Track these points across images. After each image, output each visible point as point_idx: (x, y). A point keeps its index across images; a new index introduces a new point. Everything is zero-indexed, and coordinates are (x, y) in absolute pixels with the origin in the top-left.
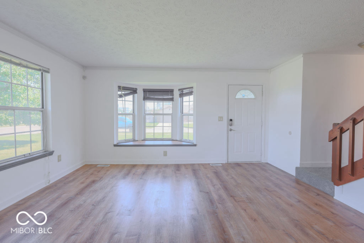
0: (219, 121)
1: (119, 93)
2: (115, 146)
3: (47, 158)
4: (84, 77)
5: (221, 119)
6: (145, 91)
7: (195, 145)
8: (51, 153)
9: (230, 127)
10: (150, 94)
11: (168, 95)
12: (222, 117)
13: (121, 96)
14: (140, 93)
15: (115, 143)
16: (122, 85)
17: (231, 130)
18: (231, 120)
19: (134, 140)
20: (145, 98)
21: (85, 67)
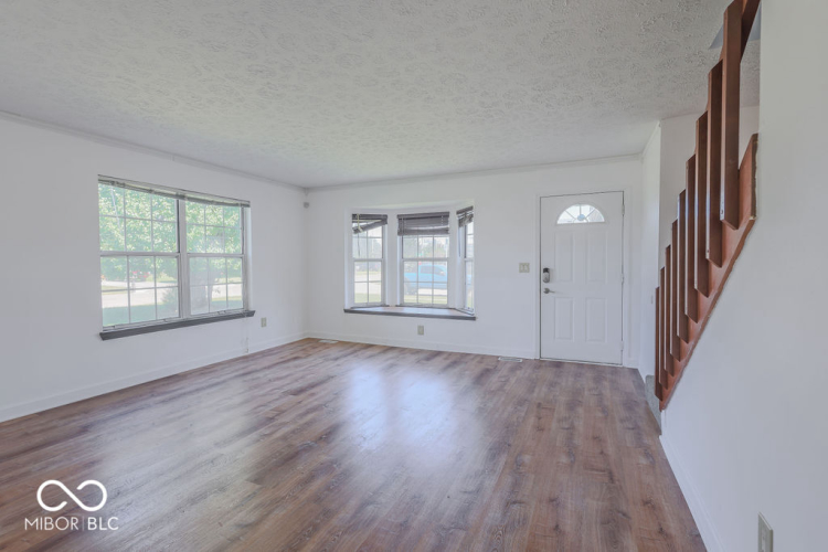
0: (521, 271)
1: (354, 225)
2: (346, 311)
3: (245, 319)
4: (306, 205)
5: (524, 267)
6: (402, 218)
7: (474, 319)
8: (251, 314)
9: (545, 285)
10: (411, 223)
11: (439, 223)
12: (528, 265)
13: (356, 231)
14: (393, 223)
15: (347, 307)
16: (359, 213)
17: (547, 291)
18: (546, 270)
19: (384, 305)
20: (402, 232)
21: (306, 189)
